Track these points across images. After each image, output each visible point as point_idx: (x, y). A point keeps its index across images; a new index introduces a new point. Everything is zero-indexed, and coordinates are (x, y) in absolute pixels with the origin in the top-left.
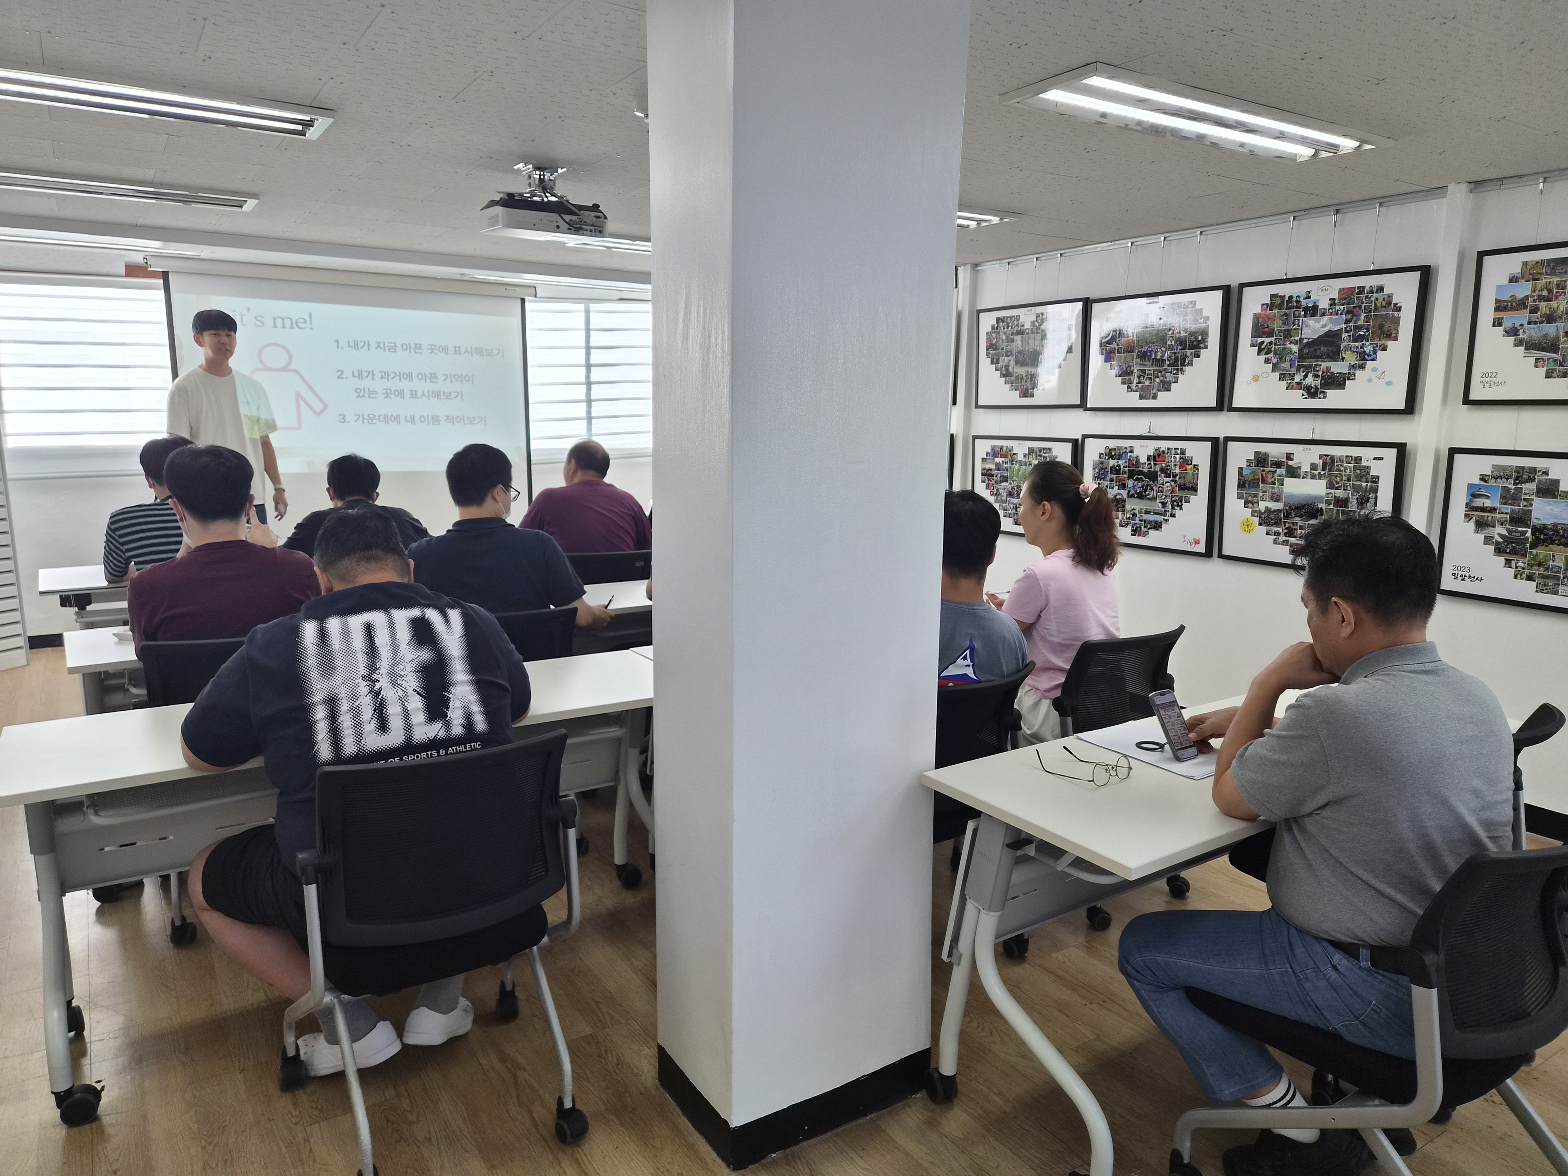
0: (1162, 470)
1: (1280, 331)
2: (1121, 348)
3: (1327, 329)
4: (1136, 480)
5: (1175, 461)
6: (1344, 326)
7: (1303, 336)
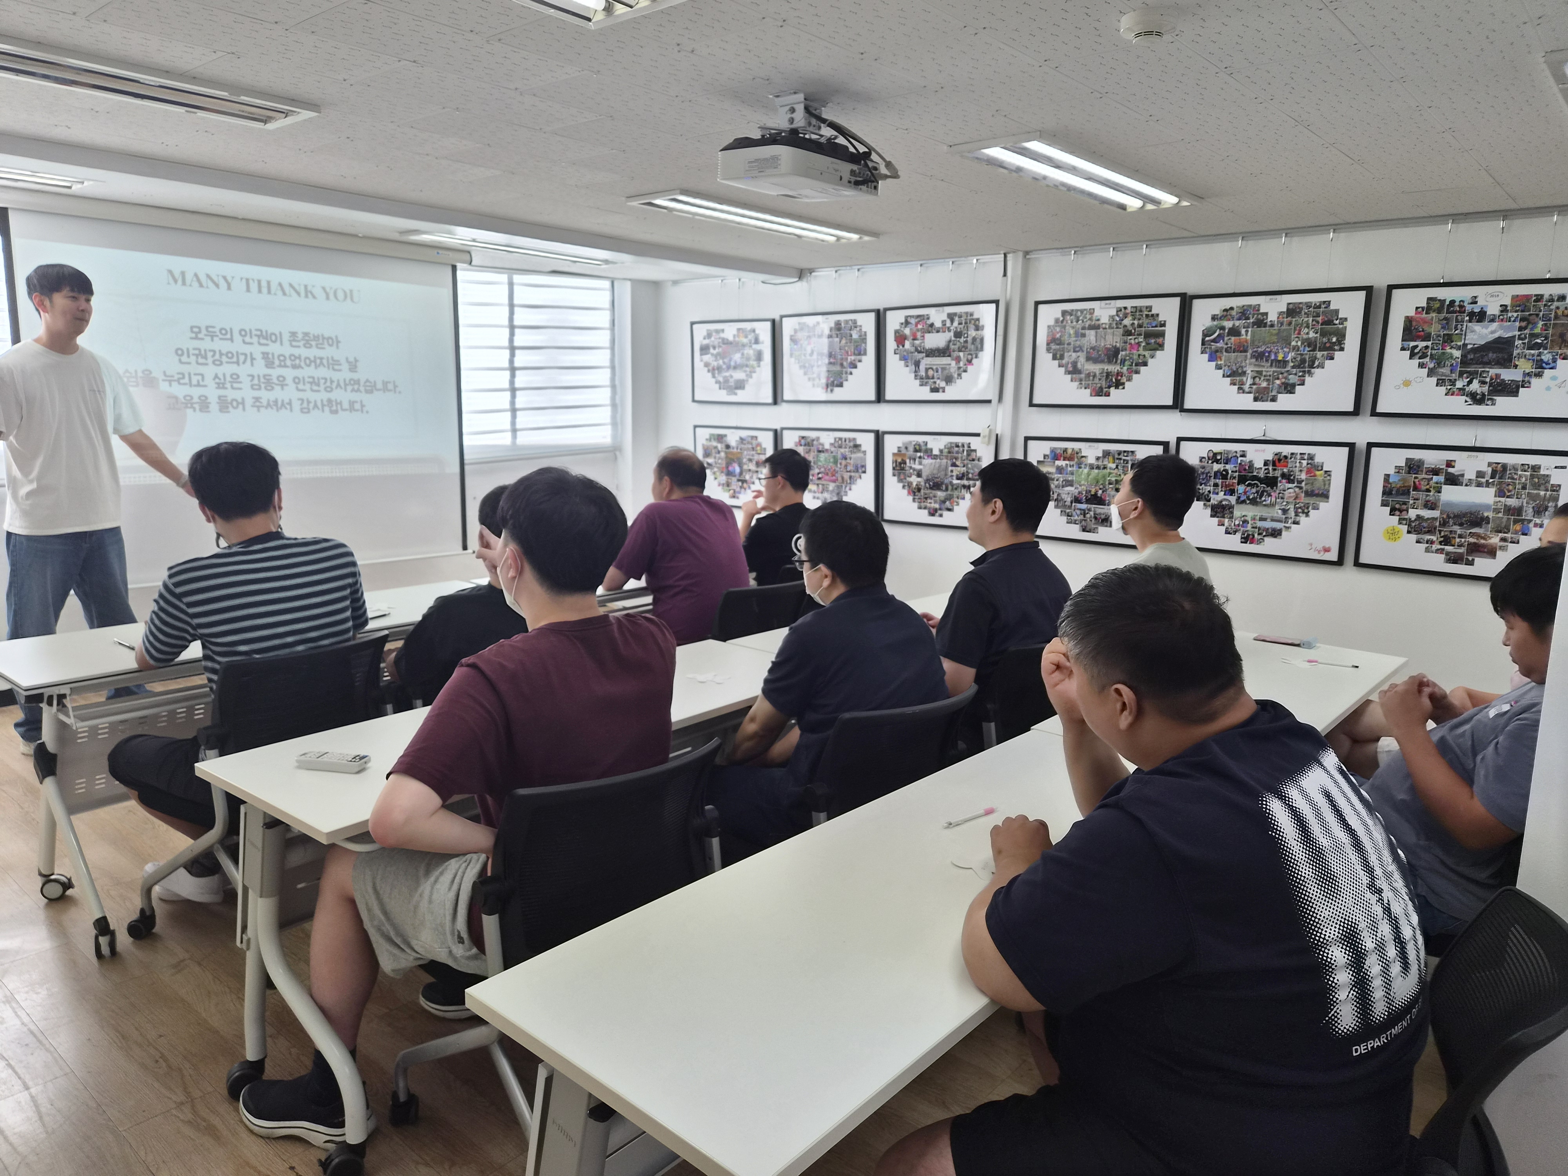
0: (1283, 476)
1: (1439, 336)
2: (1231, 348)
3: (1496, 335)
4: (1249, 485)
5: (1301, 466)
6: (1517, 333)
7: (1466, 342)
